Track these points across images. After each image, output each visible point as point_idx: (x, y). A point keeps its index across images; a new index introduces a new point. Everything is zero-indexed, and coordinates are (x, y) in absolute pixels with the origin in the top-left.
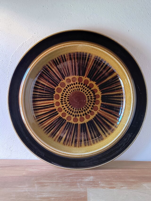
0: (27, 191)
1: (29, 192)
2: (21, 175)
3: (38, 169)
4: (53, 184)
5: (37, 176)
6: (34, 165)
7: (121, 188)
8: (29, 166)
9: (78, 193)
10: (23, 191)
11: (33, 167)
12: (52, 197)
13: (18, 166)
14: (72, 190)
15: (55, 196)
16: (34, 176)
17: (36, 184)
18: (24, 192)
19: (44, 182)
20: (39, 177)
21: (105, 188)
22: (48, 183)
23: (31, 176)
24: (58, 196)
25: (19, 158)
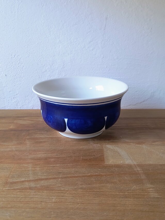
0: (14, 149)
1: (16, 151)
2: (7, 129)
3: (32, 121)
4: (52, 140)
5: (31, 130)
6: (27, 116)
7: (153, 144)
8: (19, 117)
9: (90, 151)
10: (9, 149)
11: (25, 118)
12: (52, 158)
13: (4, 118)
14: (81, 147)
15: (56, 156)
16: (25, 130)
17: (28, 140)
18: (10, 151)
19: (40, 138)
20: (32, 131)
21: (130, 144)
22: (45, 138)
23: (21, 130)
24: (60, 156)
25: (7, 108)
